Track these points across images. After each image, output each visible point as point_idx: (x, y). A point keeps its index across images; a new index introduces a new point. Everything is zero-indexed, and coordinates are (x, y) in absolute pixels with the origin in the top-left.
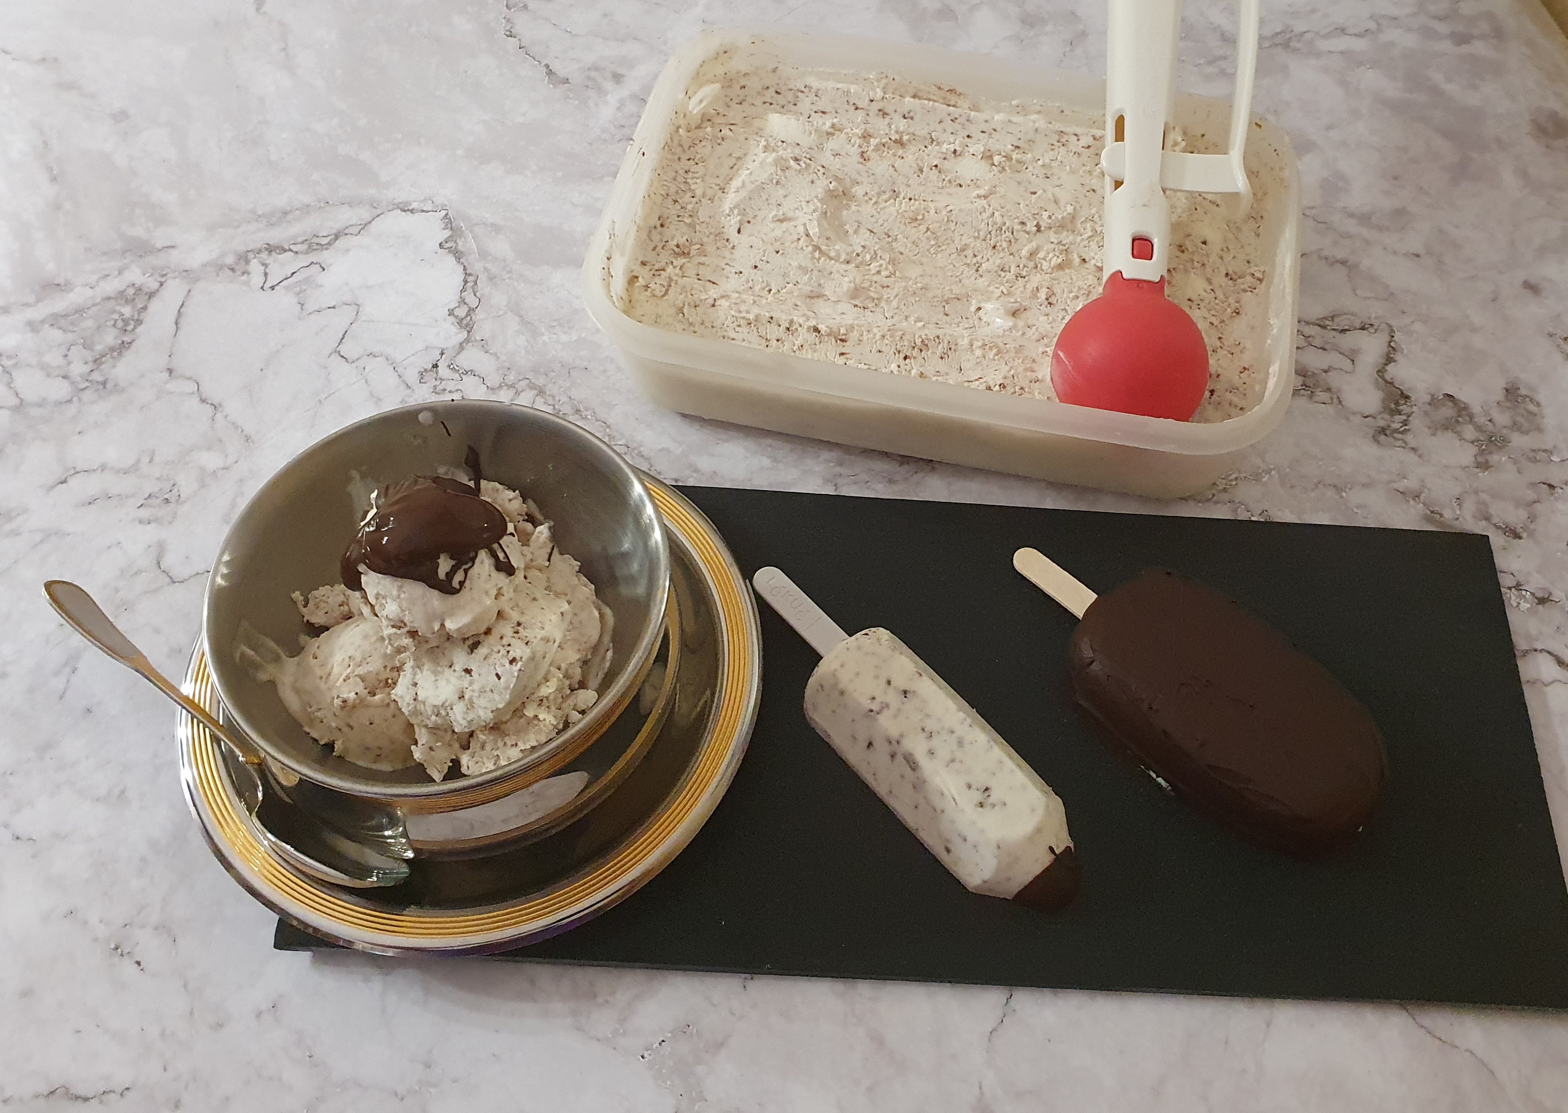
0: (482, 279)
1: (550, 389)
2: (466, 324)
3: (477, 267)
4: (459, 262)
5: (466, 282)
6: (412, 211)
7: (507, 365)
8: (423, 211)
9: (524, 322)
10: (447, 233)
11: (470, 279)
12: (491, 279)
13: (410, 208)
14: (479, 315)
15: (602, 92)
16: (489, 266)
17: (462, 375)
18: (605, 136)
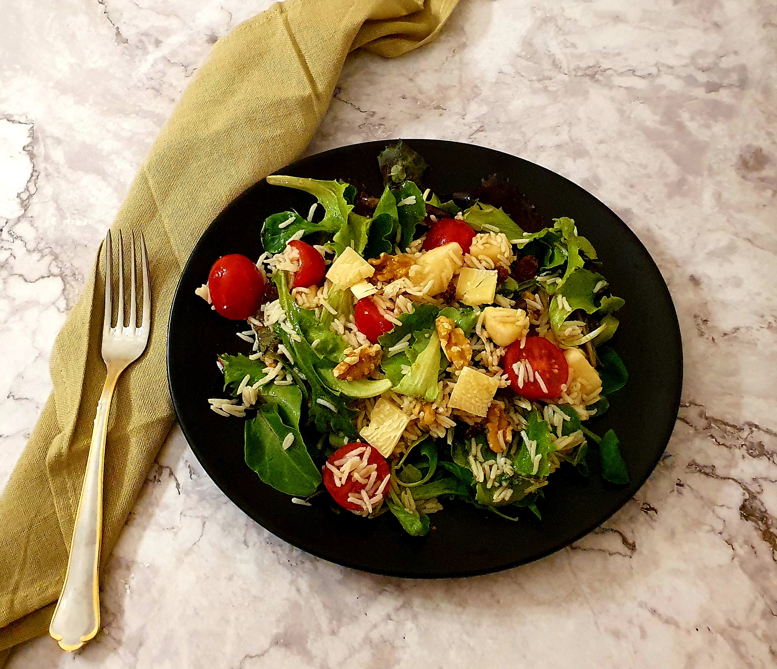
0: (42, 174)
1: (63, 257)
2: (25, 205)
3: (41, 166)
4: (31, 161)
5: (32, 175)
6: (13, 121)
7: (41, 236)
8: (20, 123)
9: (59, 209)
10: (29, 140)
11: (35, 174)
12: (47, 176)
13: (13, 119)
14: (35, 200)
15: (145, 51)
16: (48, 166)
17: (15, 240)
18: (140, 85)
